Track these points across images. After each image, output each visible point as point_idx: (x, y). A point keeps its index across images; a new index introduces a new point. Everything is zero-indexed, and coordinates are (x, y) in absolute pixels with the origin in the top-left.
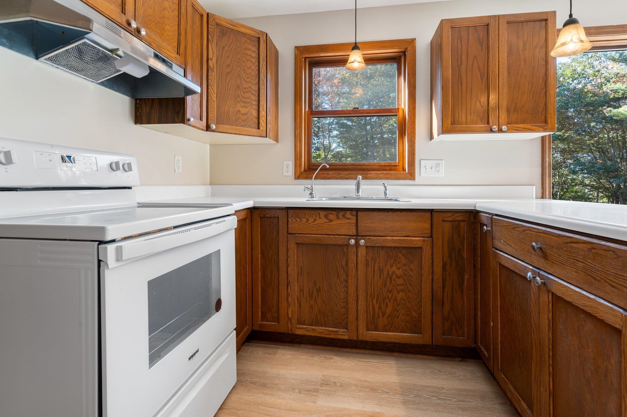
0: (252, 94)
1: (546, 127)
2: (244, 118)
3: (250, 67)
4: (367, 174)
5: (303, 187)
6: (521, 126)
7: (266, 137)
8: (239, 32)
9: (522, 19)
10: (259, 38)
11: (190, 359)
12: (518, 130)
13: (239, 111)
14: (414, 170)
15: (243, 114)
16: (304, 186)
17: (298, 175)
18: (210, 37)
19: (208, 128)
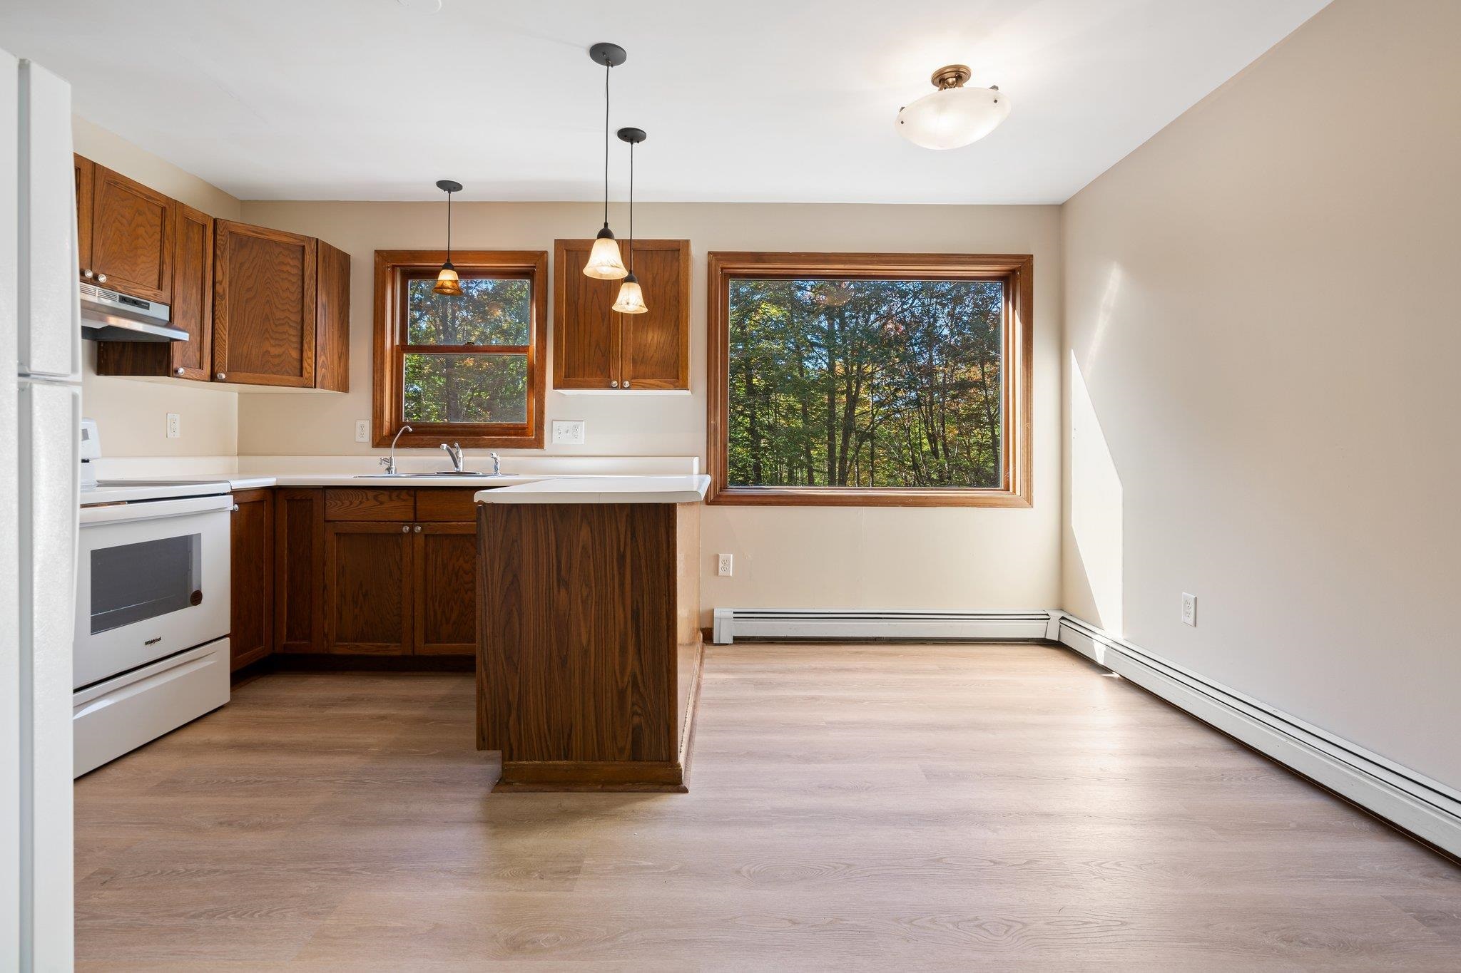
0: (291, 326)
1: (677, 384)
2: (277, 361)
3: (288, 289)
4: (479, 440)
5: (378, 459)
6: (648, 381)
7: (315, 387)
8: (268, 241)
9: (650, 248)
10: (304, 246)
11: (147, 643)
12: (645, 387)
13: (268, 352)
14: (542, 434)
15: (275, 356)
16: (380, 457)
17: (377, 441)
18: (218, 252)
19: (213, 378)
